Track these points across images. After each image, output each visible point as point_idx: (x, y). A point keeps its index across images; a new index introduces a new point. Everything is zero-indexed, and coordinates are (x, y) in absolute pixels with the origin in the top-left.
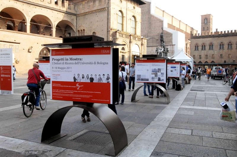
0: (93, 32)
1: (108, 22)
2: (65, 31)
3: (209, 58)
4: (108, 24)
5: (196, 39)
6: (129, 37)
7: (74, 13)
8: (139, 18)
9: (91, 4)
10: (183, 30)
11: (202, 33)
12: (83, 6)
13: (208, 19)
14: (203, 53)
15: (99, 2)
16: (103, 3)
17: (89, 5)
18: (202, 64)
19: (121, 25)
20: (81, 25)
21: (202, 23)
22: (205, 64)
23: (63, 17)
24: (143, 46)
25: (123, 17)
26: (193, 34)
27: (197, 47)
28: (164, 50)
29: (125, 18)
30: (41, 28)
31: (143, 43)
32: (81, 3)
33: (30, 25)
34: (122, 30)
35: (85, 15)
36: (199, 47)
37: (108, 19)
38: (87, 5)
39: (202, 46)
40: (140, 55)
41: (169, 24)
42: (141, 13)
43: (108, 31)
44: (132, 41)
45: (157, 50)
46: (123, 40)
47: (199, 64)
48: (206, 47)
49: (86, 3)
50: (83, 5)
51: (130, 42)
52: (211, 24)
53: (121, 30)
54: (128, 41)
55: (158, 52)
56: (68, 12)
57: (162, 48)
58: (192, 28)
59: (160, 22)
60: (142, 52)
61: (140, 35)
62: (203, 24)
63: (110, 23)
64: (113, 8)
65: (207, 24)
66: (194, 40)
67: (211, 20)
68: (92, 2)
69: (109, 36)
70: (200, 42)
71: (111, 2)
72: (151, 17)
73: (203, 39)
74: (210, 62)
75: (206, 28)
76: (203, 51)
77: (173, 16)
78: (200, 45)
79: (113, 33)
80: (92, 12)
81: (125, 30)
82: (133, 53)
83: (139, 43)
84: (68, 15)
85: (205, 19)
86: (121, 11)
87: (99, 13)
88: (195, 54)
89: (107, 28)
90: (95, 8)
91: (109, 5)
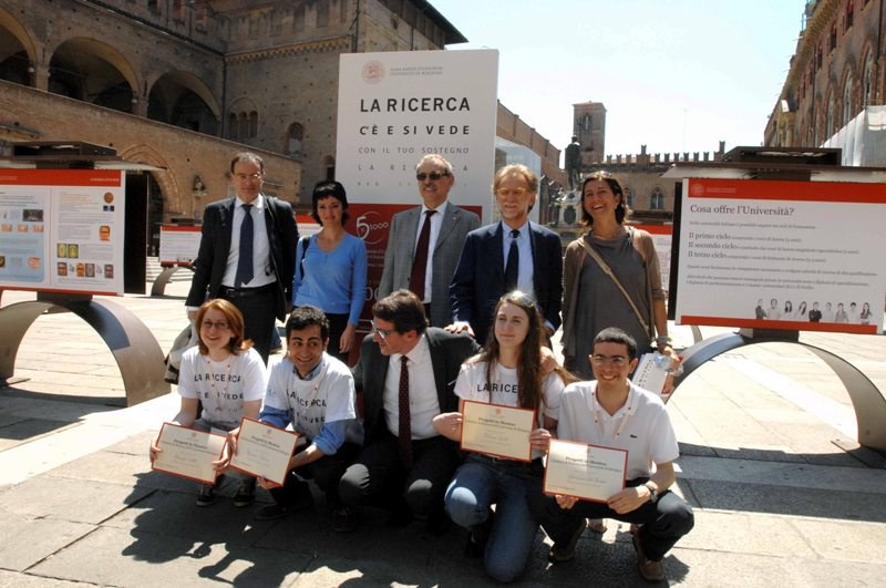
0: (291, 122)
7: (216, 47)
9: (284, 21)
12: (254, 28)
13: (593, 118)
15: (318, 18)
16: (334, 21)
17: (276, 23)
20: (244, 96)
32: (245, 14)
33: (49, 75)
35: (261, 60)
38: (269, 22)
49: (265, 16)
50: (251, 23)
56: (195, 43)
64: (371, 42)
65: (591, 134)
68: (292, 13)
71: (367, 20)
80: (289, 51)
84: (194, 53)
85: (585, 118)
87: (319, 54)
90: (303, 39)
91: (360, 29)
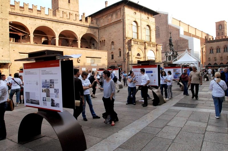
0: (112, 41)
1: (123, 32)
2: (90, 42)
3: (224, 59)
4: (123, 33)
5: (211, 43)
6: (144, 44)
7: (96, 27)
8: (153, 27)
9: (109, 18)
10: (199, 36)
11: (216, 38)
12: (104, 21)
13: (222, 25)
14: (218, 55)
15: (116, 16)
16: (119, 16)
17: (108, 19)
18: (217, 65)
19: (136, 34)
20: (102, 36)
21: (216, 29)
22: (221, 65)
23: (86, 30)
24: (158, 52)
25: (137, 27)
26: (207, 39)
27: (211, 50)
28: (173, 54)
29: (139, 28)
30: (70, 41)
31: (158, 48)
32: (102, 18)
33: (59, 39)
34: (138, 38)
35: (105, 28)
36: (214, 50)
37: (123, 29)
38: (106, 19)
39: (216, 49)
40: (155, 60)
41: (185, 32)
42: (155, 22)
43: (124, 40)
44: (146, 47)
45: (166, 54)
46: (137, 47)
47: (208, 66)
48: (221, 50)
49: (105, 17)
50: (103, 19)
51: (145, 48)
52: (225, 29)
53: (136, 38)
54: (143, 47)
55: (167, 55)
56: (91, 26)
57: (171, 51)
58: (208, 34)
59: (177, 31)
60: (157, 57)
61: (155, 42)
62: (218, 30)
63: (125, 32)
64: (127, 19)
65: (222, 30)
66: (208, 44)
67: (225, 26)
68: (111, 15)
69: (125, 44)
70: (214, 45)
71: (126, 14)
72: (168, 27)
73: (217, 43)
74: (226, 63)
75: (221, 33)
76: (217, 54)
77: (188, 25)
78: (215, 48)
79: (128, 41)
80: (110, 25)
81: (140, 38)
82: (148, 58)
83: (154, 49)
84: (91, 29)
85: (219, 26)
86: (135, 22)
87: (116, 25)
88: (210, 57)
89: (123, 37)
90: (113, 21)
91: (124, 17)
